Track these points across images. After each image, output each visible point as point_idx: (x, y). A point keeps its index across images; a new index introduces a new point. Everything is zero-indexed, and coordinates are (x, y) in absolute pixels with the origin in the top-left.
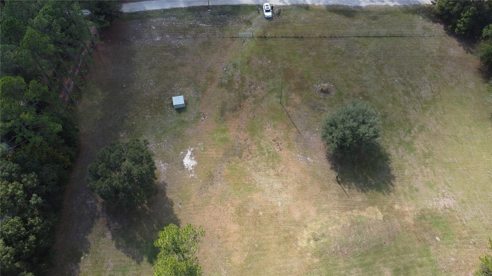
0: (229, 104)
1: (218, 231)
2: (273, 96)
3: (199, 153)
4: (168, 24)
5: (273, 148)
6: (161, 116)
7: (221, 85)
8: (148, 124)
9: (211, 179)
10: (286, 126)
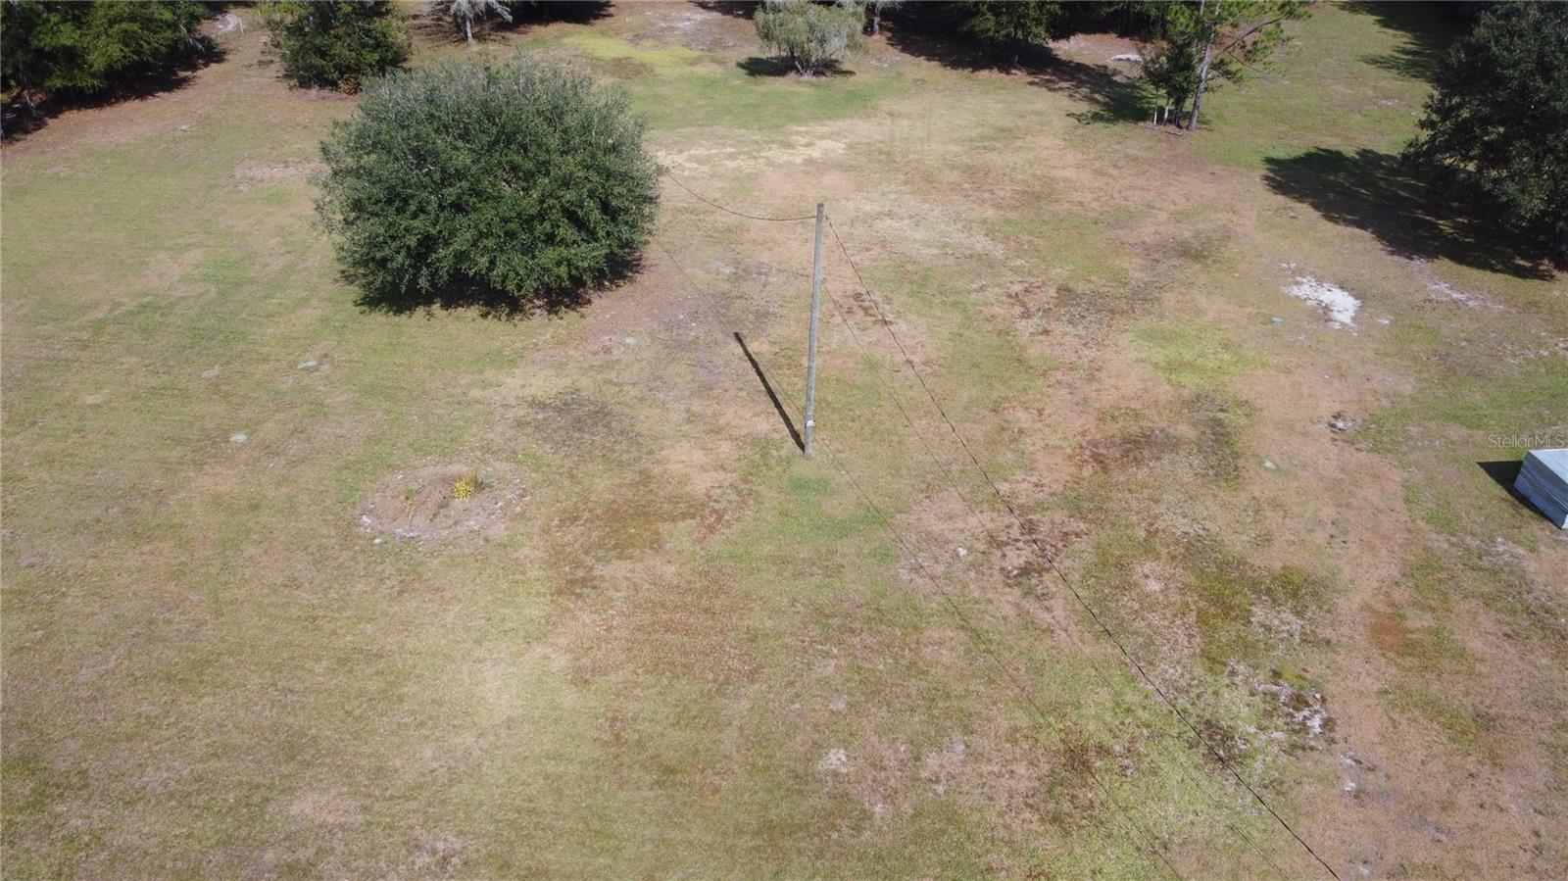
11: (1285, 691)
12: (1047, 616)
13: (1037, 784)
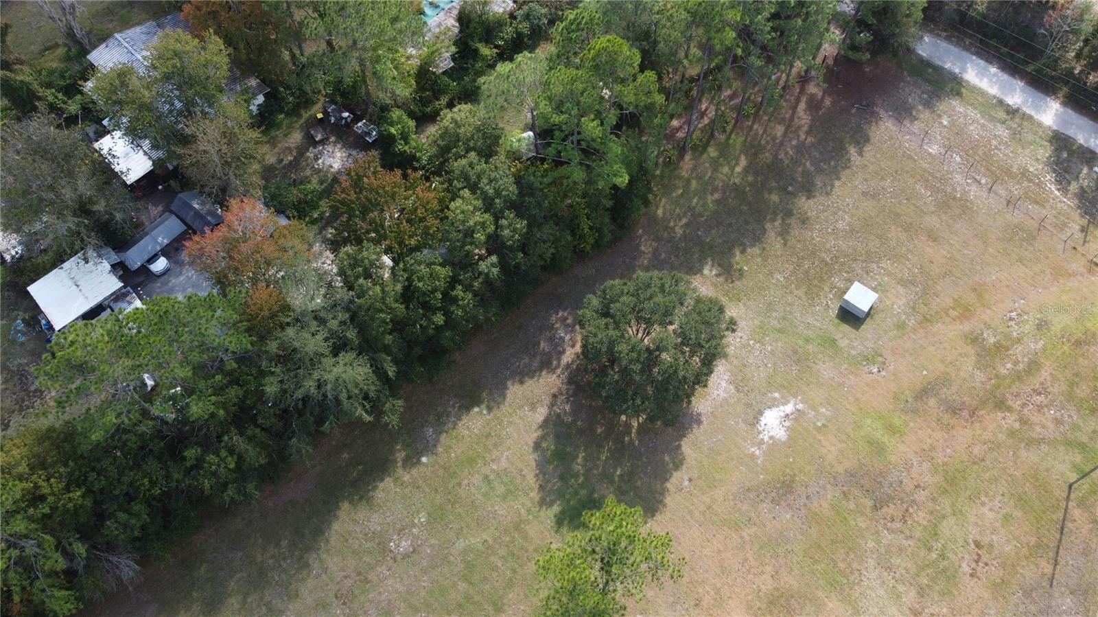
0: (954, 389)
1: (707, 592)
2: (1067, 458)
3: (805, 424)
4: (981, 137)
5: (960, 555)
6: (803, 296)
7: (974, 339)
8: (767, 292)
9: (781, 491)
10: (1033, 540)
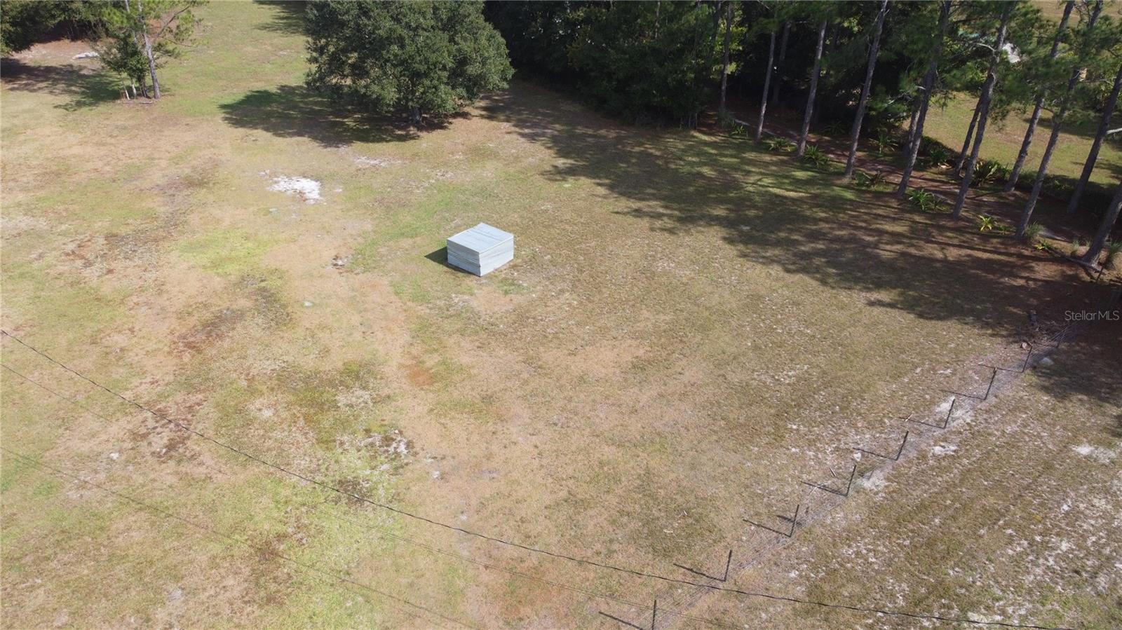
11: (377, 439)
12: (202, 469)
13: (246, 585)
